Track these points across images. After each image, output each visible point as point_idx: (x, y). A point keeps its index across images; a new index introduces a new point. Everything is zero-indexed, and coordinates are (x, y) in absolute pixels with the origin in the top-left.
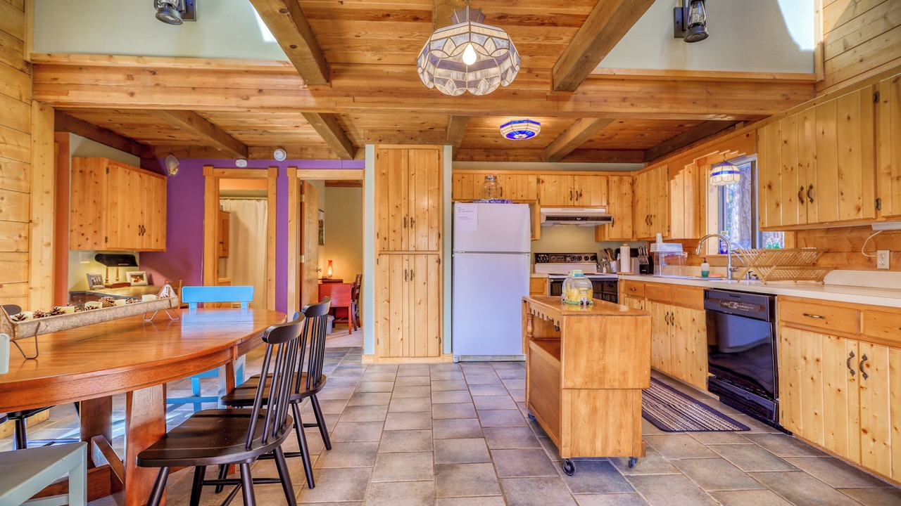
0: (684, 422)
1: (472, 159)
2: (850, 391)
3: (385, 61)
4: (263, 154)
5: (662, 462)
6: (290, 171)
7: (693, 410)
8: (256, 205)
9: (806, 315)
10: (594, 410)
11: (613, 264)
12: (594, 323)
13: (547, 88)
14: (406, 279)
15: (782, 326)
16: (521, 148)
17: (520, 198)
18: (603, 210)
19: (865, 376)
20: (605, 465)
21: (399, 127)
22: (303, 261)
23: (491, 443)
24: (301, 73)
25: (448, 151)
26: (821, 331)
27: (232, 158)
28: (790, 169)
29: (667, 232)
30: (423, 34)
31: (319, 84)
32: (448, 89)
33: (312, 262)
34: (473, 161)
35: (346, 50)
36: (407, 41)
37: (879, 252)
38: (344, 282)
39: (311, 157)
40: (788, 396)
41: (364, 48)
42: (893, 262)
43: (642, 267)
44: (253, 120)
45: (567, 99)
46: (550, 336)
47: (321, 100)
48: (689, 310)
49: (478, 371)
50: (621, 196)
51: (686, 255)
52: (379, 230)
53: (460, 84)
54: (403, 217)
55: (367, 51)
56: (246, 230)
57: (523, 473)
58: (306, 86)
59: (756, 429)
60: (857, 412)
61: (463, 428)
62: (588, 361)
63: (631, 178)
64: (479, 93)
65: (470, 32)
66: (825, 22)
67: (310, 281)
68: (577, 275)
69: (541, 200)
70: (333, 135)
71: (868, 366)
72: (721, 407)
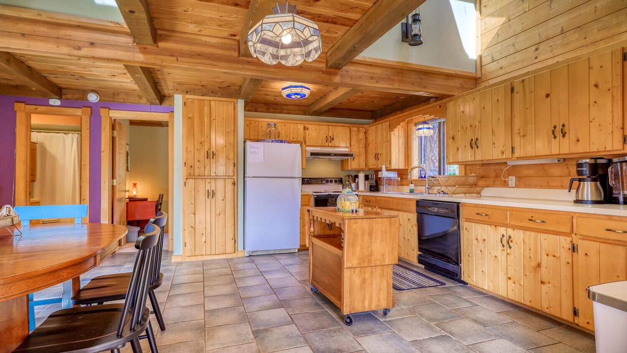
0: (408, 283)
1: (256, 111)
2: (502, 257)
3: (203, 33)
4: (76, 96)
5: (402, 309)
6: (103, 112)
7: (411, 275)
8: (64, 138)
9: (477, 214)
10: (364, 281)
11: (353, 185)
12: (365, 223)
13: (323, 65)
14: (208, 197)
15: (464, 221)
16: (292, 105)
17: (292, 139)
18: (347, 150)
19: (510, 247)
20: (369, 316)
21: (203, 83)
22: (115, 184)
23: (289, 310)
24: (134, 34)
25: (241, 104)
26: (486, 223)
27: (45, 97)
28: (465, 128)
29: (389, 165)
30: (239, 17)
31: (148, 44)
32: (266, 59)
33: (122, 184)
34: (257, 112)
35: (172, 20)
36: (225, 20)
37: (510, 177)
38: (148, 200)
39: (122, 101)
40: (467, 262)
41: (189, 20)
42: (517, 183)
43: (371, 187)
44: (72, 67)
45: (336, 74)
46: (325, 234)
47: (148, 56)
48: (406, 214)
49: (265, 262)
50: (359, 141)
51: (399, 179)
52: (186, 160)
53: (275, 57)
54: (206, 151)
55: (191, 23)
56: (54, 159)
57: (318, 328)
58: (135, 44)
59: (449, 284)
60: (506, 268)
61: (266, 302)
62: (361, 248)
63: (365, 129)
64: (289, 64)
65: (294, 21)
66: (482, 43)
67: (120, 200)
68: (348, 193)
69: (307, 142)
70: (149, 85)
71: (511, 241)
72: (425, 271)
